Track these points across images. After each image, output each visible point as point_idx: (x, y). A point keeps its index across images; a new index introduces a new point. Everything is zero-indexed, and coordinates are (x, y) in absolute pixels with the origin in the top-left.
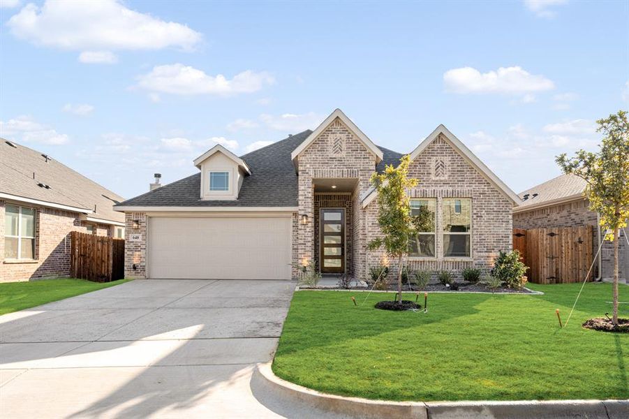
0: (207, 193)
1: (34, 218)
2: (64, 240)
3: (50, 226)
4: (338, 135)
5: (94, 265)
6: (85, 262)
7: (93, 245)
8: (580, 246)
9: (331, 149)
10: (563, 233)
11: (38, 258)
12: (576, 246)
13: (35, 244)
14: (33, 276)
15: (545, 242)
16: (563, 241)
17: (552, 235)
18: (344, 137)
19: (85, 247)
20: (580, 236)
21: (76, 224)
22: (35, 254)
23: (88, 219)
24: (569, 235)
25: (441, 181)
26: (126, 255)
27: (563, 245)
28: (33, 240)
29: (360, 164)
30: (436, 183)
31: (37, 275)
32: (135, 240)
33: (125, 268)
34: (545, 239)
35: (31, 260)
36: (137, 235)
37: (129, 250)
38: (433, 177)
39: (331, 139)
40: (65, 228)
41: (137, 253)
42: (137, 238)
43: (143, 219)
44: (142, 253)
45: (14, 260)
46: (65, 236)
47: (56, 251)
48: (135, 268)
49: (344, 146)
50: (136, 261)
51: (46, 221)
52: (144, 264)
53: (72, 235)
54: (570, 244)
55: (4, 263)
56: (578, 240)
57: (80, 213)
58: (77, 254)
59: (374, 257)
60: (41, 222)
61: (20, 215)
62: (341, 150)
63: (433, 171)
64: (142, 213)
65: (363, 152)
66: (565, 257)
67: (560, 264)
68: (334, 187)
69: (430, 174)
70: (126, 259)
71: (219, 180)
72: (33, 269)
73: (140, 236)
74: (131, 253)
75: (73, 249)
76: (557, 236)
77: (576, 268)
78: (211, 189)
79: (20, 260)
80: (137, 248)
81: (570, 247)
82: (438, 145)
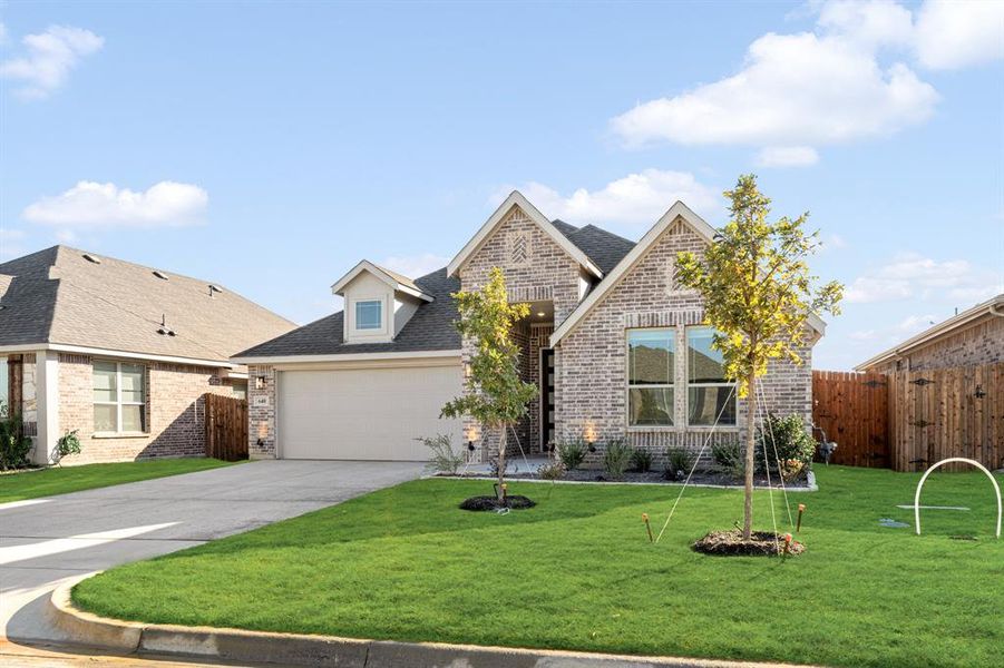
0: (352, 334)
1: (142, 379)
2: (193, 405)
3: (169, 388)
4: (520, 233)
5: (234, 439)
6: (222, 435)
7: (232, 412)
8: (978, 403)
9: (508, 255)
10: (945, 379)
11: (149, 432)
12: (971, 402)
13: (144, 413)
14: (141, 455)
15: (907, 397)
16: (945, 394)
17: (920, 382)
18: (529, 234)
19: (222, 415)
20: (979, 383)
21: (211, 382)
22: (145, 426)
23: (231, 375)
24: (957, 382)
25: (683, 297)
26: (250, 426)
27: (945, 401)
28: (142, 407)
29: (555, 276)
30: (675, 301)
31: (149, 454)
32: (261, 405)
33: (250, 444)
34: (907, 390)
35: (141, 434)
36: (263, 397)
37: (254, 418)
38: (669, 292)
39: (510, 239)
40: (195, 389)
41: (264, 423)
42: (263, 401)
43: (270, 375)
44: (270, 423)
45: (112, 434)
46: (195, 400)
47: (179, 421)
48: (260, 443)
49: (529, 250)
50: (262, 435)
51: (161, 381)
52: (272, 438)
53: (206, 399)
54: (958, 398)
55: (93, 438)
56: (974, 392)
57: (221, 367)
58: (212, 424)
59: (572, 426)
60: (152, 383)
61: (119, 374)
62: (525, 257)
63: (669, 281)
64: (269, 366)
65: (559, 257)
66: (948, 422)
67: (937, 436)
68: (541, 314)
69: (665, 286)
70: (250, 432)
71: (369, 313)
72: (142, 445)
73: (267, 398)
74: (256, 423)
75: (208, 417)
76: (931, 386)
77: (970, 445)
78: (357, 328)
79: (121, 432)
80: (263, 416)
81: (958, 405)
82: (677, 236)
